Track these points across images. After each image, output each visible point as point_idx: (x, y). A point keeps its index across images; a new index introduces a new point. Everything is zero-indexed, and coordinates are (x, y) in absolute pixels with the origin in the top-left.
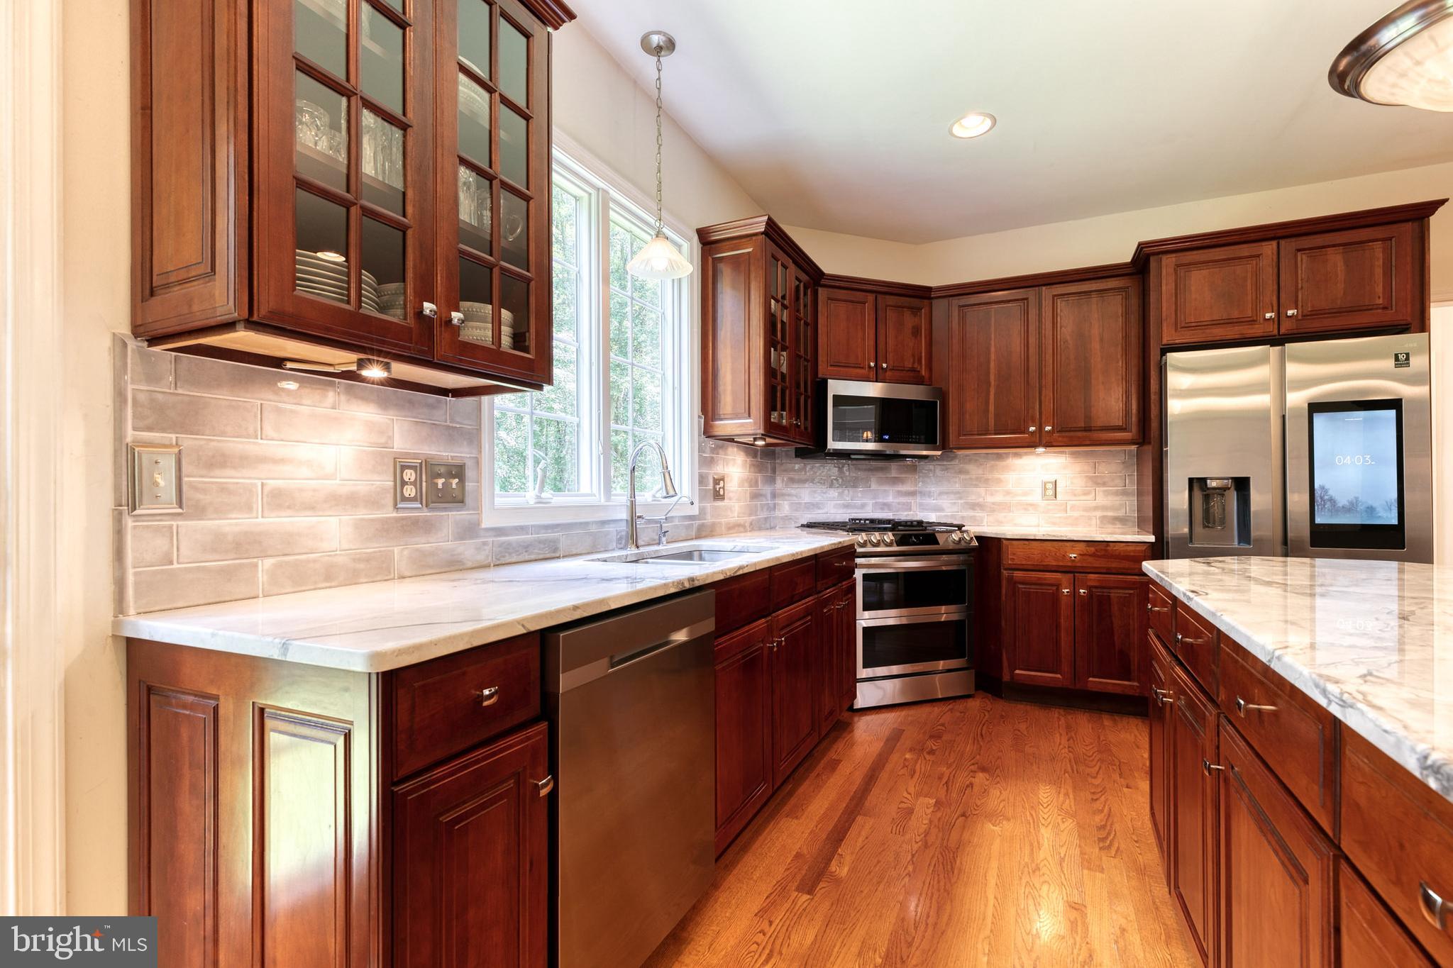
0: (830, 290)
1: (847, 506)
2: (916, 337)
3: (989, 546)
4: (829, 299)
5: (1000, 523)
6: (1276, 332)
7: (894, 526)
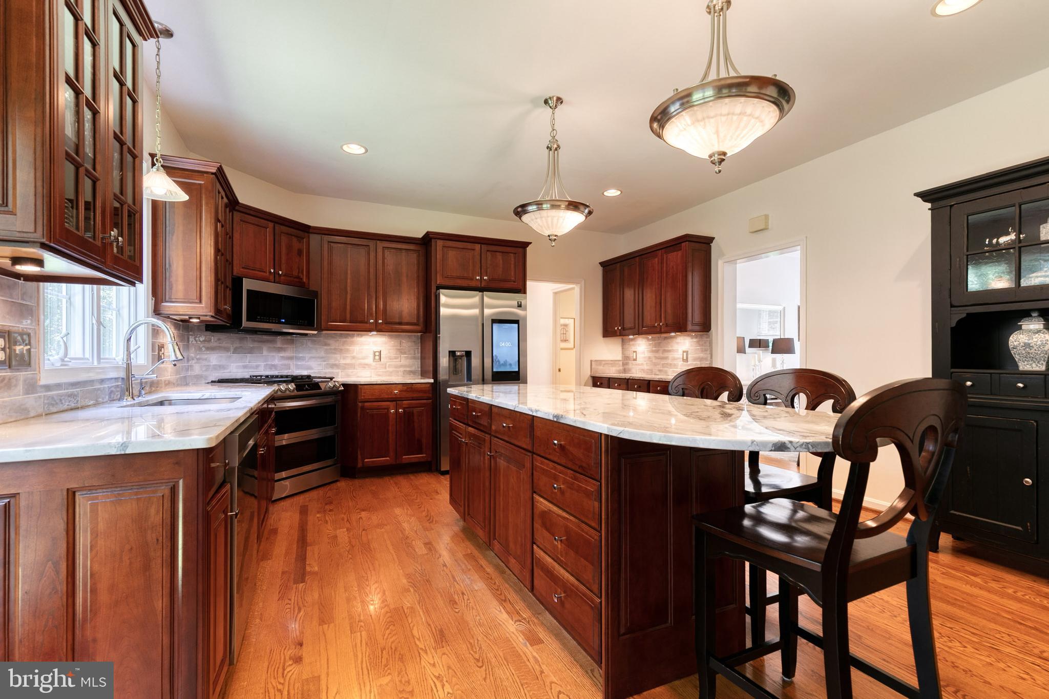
0: (242, 214)
1: (245, 367)
2: (300, 256)
3: (351, 389)
4: (241, 220)
5: (348, 376)
6: (480, 286)
7: (293, 379)
